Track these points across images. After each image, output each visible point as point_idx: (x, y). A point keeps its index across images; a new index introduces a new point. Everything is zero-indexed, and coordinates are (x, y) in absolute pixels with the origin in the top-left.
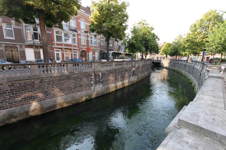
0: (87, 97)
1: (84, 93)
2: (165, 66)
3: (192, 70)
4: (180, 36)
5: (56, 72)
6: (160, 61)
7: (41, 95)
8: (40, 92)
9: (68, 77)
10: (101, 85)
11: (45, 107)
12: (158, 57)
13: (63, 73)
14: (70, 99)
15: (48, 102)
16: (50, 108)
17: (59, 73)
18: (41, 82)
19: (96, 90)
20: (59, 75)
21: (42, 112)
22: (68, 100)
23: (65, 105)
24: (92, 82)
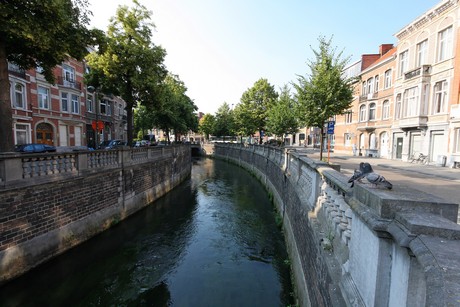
0: (113, 219)
1: (107, 211)
2: (208, 153)
3: (252, 158)
4: (226, 106)
5: (56, 172)
6: (199, 144)
7: (24, 227)
8: (23, 221)
9: (79, 182)
10: (134, 193)
11: (34, 254)
12: (192, 139)
13: (70, 174)
14: (83, 228)
15: (41, 241)
16: (45, 253)
17: (63, 174)
18: (28, 195)
19: (126, 203)
20: (61, 178)
21: (29, 267)
22: (80, 231)
23: (75, 243)
24: (119, 189)
